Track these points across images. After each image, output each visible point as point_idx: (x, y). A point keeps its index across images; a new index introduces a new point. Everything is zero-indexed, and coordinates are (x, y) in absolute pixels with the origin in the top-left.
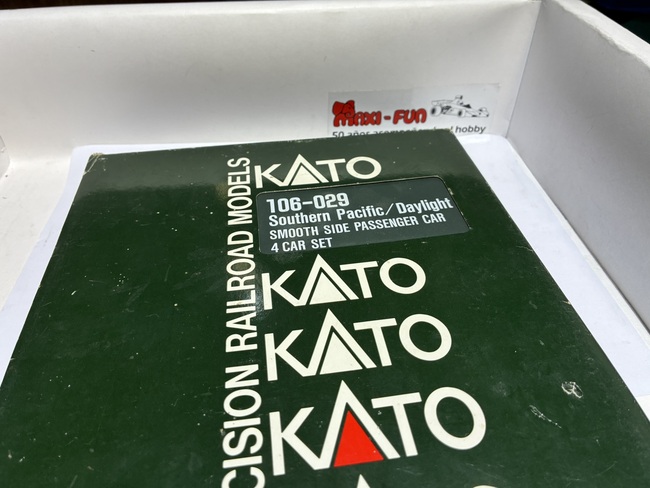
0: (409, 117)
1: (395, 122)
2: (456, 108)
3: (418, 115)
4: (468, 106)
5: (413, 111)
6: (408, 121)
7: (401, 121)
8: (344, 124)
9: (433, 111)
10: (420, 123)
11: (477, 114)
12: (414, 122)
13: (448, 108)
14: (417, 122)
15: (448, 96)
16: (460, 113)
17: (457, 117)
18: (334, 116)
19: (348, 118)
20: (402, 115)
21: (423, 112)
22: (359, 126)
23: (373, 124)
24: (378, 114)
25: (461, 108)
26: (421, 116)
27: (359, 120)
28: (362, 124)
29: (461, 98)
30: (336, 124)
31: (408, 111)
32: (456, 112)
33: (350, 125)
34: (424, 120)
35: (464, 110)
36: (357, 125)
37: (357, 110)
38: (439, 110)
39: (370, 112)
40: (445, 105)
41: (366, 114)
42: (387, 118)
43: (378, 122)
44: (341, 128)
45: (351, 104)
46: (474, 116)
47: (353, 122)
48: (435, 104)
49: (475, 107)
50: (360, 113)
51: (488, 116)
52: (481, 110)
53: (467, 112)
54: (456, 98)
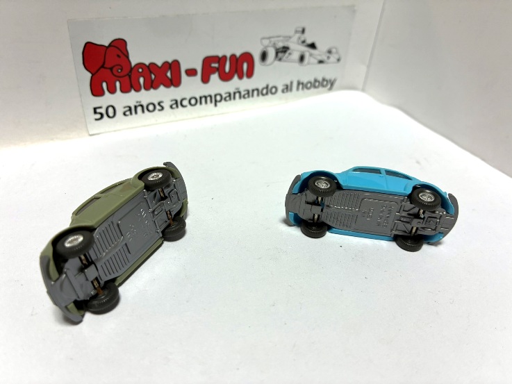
0: (227, 68)
1: (205, 79)
2: (296, 49)
3: (240, 66)
4: (313, 46)
5: (233, 56)
6: (225, 77)
7: (215, 78)
8: (112, 90)
9: (264, 56)
10: (245, 78)
11: (324, 58)
12: (236, 77)
13: (285, 49)
14: (241, 77)
16: (302, 58)
17: (297, 65)
18: (89, 75)
19: (119, 78)
20: (216, 65)
21: (247, 57)
22: (143, 90)
23: (167, 86)
24: (174, 66)
25: (303, 49)
26: (245, 66)
27: (142, 80)
28: (147, 88)
29: (303, 31)
30: (96, 91)
31: (225, 57)
32: (296, 56)
33: (124, 90)
34: (250, 74)
35: (307, 51)
36: (138, 89)
37: (134, 60)
38: (271, 53)
39: (160, 64)
40: (280, 45)
41: (151, 68)
42: (192, 72)
43: (175, 82)
44: (107, 99)
46: (321, 62)
48: (266, 42)
49: (322, 47)
50: (140, 65)
51: (339, 60)
52: (330, 52)
53: (311, 55)
54: (296, 32)
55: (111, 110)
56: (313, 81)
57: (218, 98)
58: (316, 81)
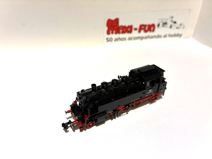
0: (147, 28)
1: (140, 31)
3: (150, 28)
4: (175, 22)
5: (149, 25)
6: (146, 31)
7: (142, 31)
8: (112, 33)
9: (159, 25)
10: (152, 32)
11: (179, 26)
12: (148, 31)
14: (150, 31)
15: (166, 16)
16: (171, 27)
17: (169, 29)
19: (115, 29)
20: (143, 27)
21: (153, 25)
23: (128, 33)
24: (131, 27)
27: (121, 31)
29: (172, 17)
30: (108, 33)
32: (169, 26)
33: (116, 33)
34: (153, 30)
36: (119, 34)
37: (120, 24)
38: (161, 24)
40: (164, 22)
41: (124, 27)
42: (136, 29)
43: (130, 32)
44: (111, 36)
45: (117, 20)
46: (177, 28)
47: (118, 32)
48: (160, 21)
49: (178, 23)
50: (122, 26)
51: (184, 28)
52: (181, 25)
53: (174, 26)
54: (170, 17)
55: (111, 40)
56: (174, 34)
57: (142, 38)
58: (175, 34)
